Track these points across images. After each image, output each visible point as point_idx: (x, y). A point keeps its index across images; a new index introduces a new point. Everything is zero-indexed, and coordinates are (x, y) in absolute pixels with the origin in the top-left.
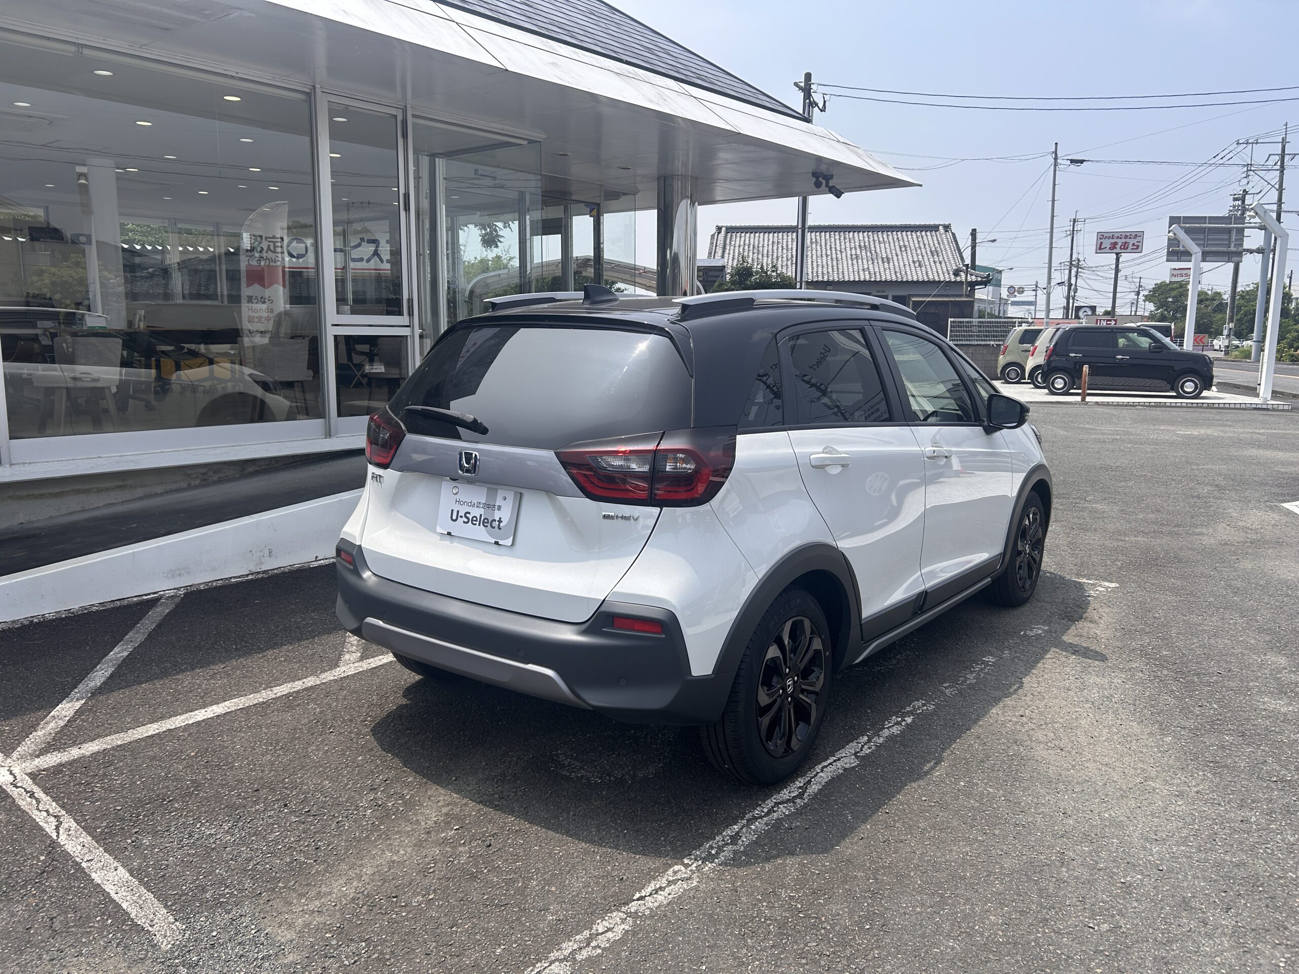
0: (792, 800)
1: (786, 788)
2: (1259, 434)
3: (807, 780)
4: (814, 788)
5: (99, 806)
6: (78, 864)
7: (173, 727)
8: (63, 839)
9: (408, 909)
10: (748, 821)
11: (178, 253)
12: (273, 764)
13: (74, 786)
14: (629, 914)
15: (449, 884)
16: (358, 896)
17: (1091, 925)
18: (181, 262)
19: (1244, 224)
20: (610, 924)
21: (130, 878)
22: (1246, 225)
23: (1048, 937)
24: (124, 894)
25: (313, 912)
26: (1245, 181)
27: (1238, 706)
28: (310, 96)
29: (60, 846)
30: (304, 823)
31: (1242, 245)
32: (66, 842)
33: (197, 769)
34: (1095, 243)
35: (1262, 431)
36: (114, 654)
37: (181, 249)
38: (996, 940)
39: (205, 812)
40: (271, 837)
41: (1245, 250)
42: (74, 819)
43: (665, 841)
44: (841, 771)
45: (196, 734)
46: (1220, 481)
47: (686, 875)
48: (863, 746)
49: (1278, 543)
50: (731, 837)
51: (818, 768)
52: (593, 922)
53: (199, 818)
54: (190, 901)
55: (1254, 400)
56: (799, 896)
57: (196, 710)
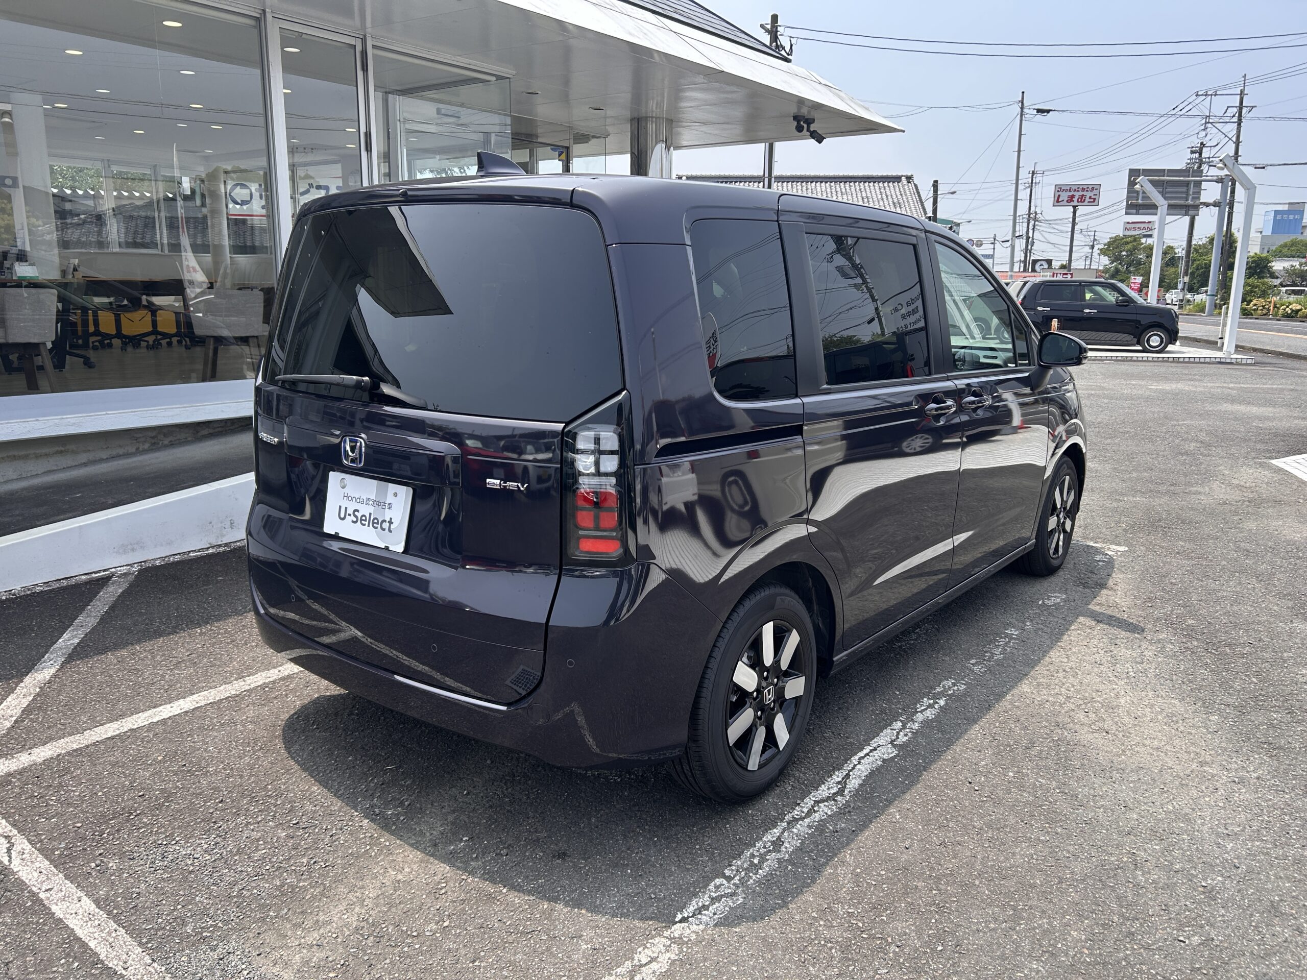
0: (832, 798)
1: (824, 783)
2: (1229, 388)
3: (845, 773)
4: (854, 783)
5: (56, 824)
6: (34, 894)
7: (135, 727)
8: (16, 865)
9: (421, 939)
10: (788, 823)
11: (113, 198)
12: (252, 768)
13: (26, 799)
14: (672, 939)
15: (464, 908)
16: (362, 924)
17: (1181, 938)
18: (117, 207)
19: (1201, 177)
20: (653, 952)
21: (97, 910)
22: (1204, 178)
23: (1138, 954)
24: (91, 930)
25: (312, 946)
26: (1203, 133)
27: (1278, 680)
28: (259, 21)
29: (14, 873)
30: (293, 838)
31: (1199, 198)
32: (20, 868)
33: (167, 776)
34: (1053, 196)
35: (1232, 385)
36: (63, 641)
37: (115, 194)
38: (1082, 960)
39: (179, 827)
40: (256, 856)
41: (1201, 203)
42: (28, 840)
43: (700, 849)
44: (880, 763)
45: (162, 734)
46: (1203, 436)
47: (730, 891)
48: (898, 733)
49: (1277, 502)
50: (773, 843)
51: (854, 760)
52: (634, 951)
53: (172, 834)
54: (169, 936)
55: (1218, 354)
56: (858, 912)
57: (161, 705)
